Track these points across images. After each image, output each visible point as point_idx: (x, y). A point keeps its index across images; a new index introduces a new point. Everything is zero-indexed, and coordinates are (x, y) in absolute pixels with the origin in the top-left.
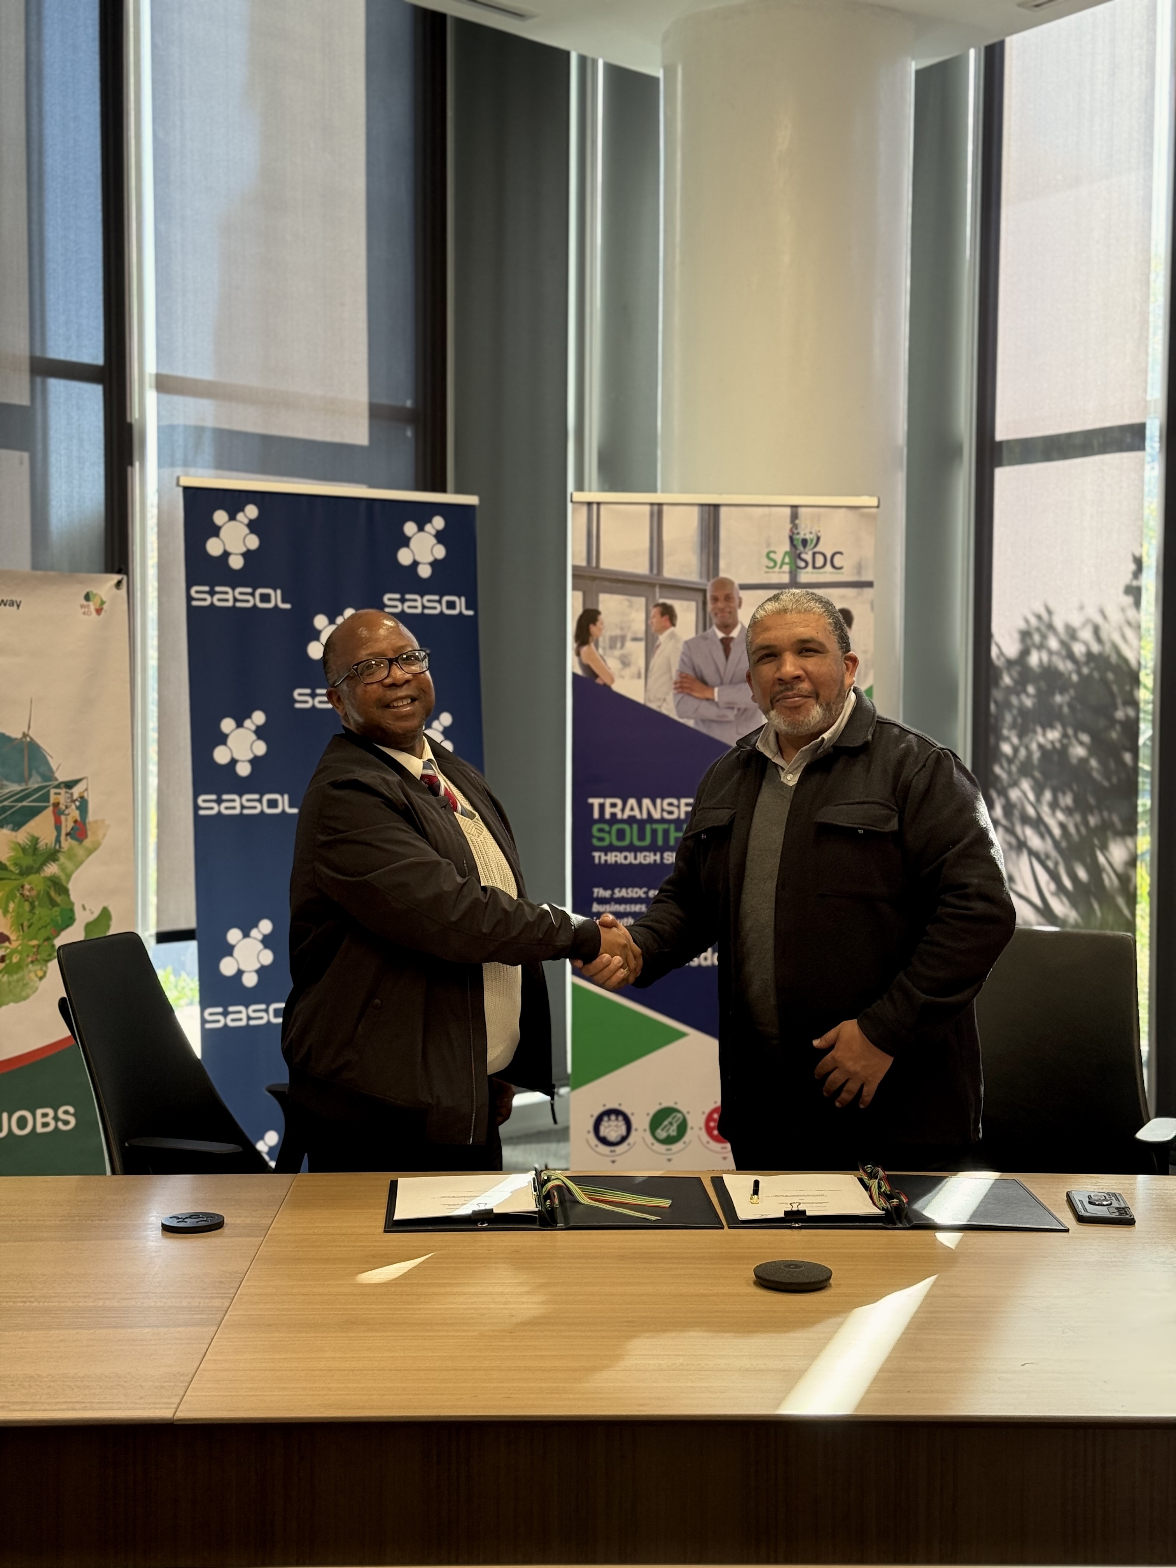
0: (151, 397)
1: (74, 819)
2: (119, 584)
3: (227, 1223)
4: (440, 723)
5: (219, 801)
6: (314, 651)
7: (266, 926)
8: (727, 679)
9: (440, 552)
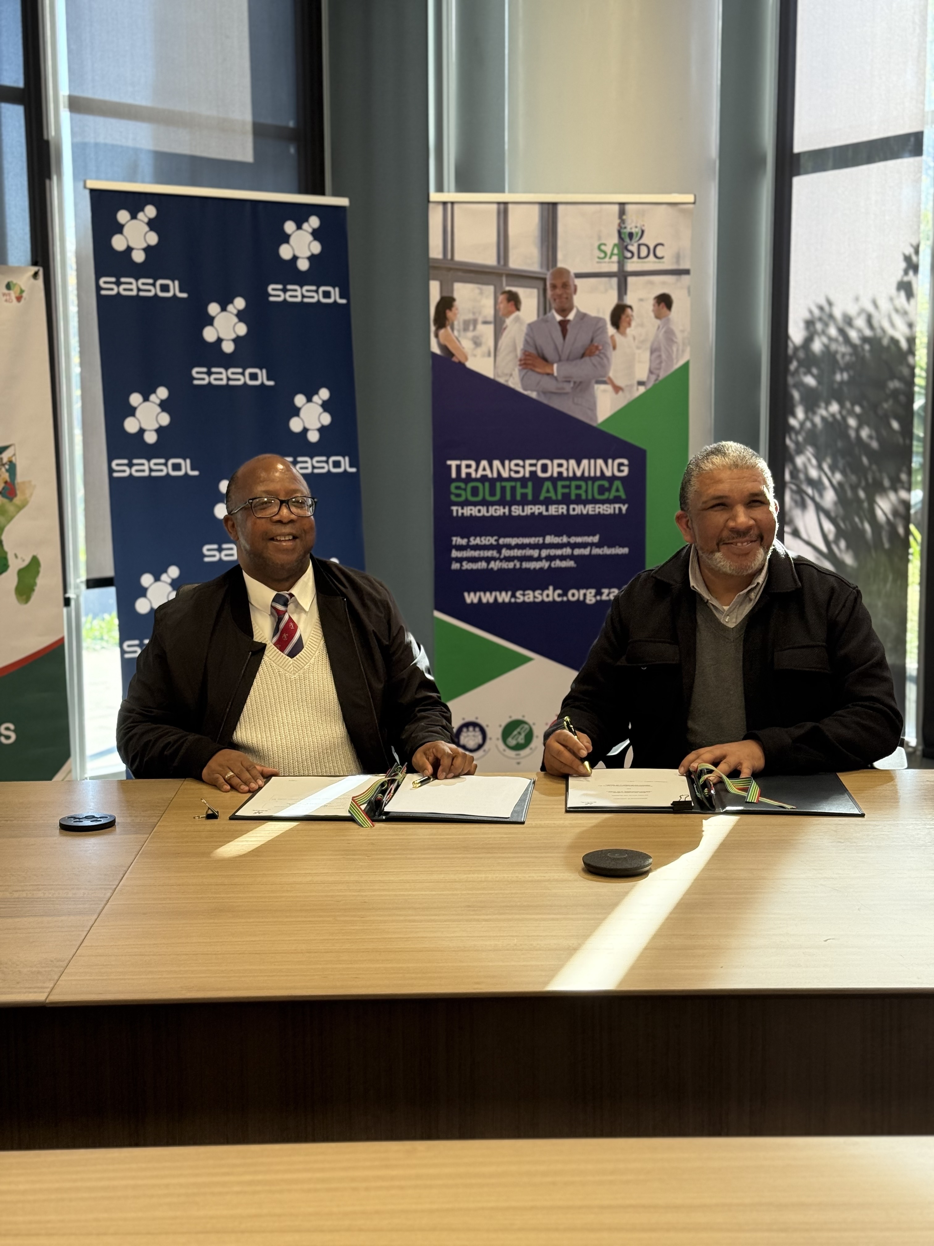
0: (65, 115)
1: (5, 480)
2: (35, 275)
3: (118, 823)
4: (320, 398)
5: (130, 465)
6: (209, 334)
7: (174, 572)
8: (564, 356)
9: (316, 248)
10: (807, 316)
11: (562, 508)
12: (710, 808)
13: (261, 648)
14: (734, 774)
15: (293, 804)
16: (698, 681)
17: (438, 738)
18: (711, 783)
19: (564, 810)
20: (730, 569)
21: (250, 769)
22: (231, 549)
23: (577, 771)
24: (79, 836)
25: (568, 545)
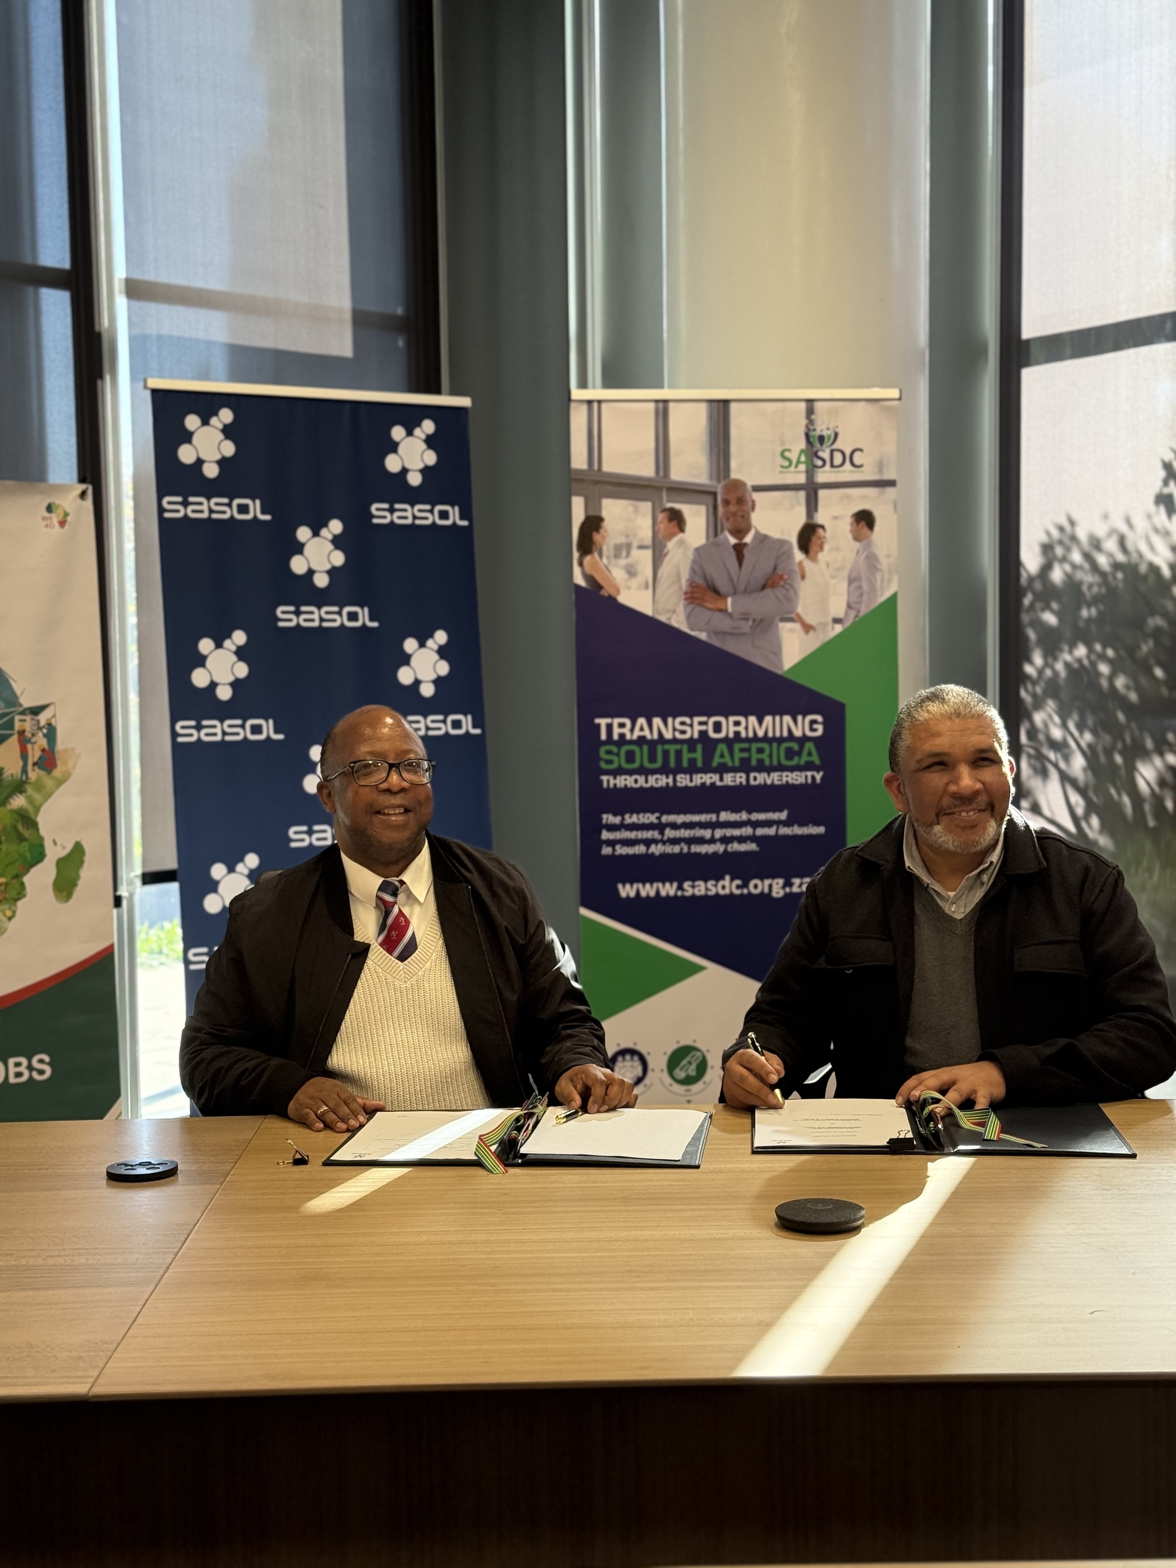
0: (121, 303)
1: (42, 748)
2: (83, 495)
3: (181, 1171)
4: (435, 642)
5: (199, 728)
6: (298, 565)
7: (252, 860)
8: (741, 587)
9: (431, 458)
10: (1044, 538)
11: (741, 777)
12: (937, 1147)
13: (364, 949)
14: (968, 1104)
15: (404, 1145)
16: (918, 986)
17: (589, 1062)
18: (938, 1115)
19: (750, 1151)
20: (953, 845)
21: (348, 1102)
22: (324, 831)
23: (765, 1101)
24: (133, 1187)
25: (749, 823)
